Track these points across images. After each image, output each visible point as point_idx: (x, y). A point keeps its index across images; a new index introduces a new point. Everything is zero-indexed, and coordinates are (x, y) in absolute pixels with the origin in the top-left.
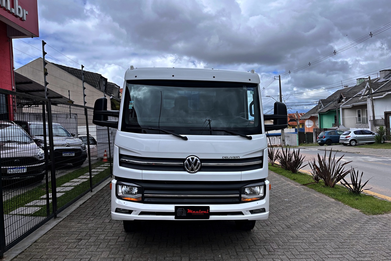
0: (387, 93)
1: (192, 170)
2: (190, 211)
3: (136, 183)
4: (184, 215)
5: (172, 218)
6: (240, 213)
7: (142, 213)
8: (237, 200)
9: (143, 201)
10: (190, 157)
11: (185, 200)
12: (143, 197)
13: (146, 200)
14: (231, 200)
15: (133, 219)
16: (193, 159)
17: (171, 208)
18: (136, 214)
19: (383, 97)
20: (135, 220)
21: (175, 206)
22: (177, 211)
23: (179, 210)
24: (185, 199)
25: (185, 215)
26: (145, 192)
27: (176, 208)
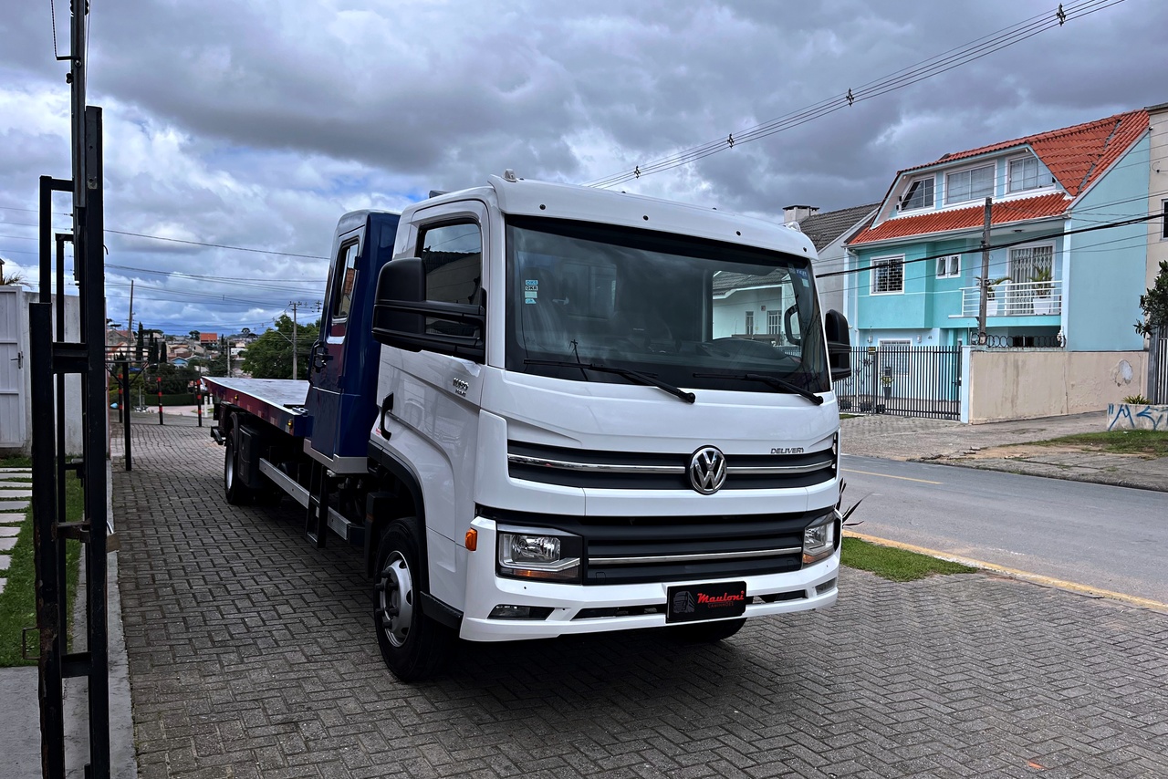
0: (733, 291)
1: (710, 485)
2: (703, 598)
3: (561, 527)
4: (690, 609)
5: (659, 620)
6: (801, 594)
7: (585, 613)
8: (794, 562)
9: (583, 577)
10: (703, 451)
11: (688, 569)
12: (584, 566)
13: (591, 574)
14: (784, 563)
15: (556, 634)
16: (710, 454)
17: (656, 592)
18: (565, 619)
19: (724, 297)
20: (561, 635)
21: (669, 588)
22: (675, 599)
23: (679, 597)
24: (687, 567)
25: (693, 610)
26: (591, 550)
27: (671, 591)
